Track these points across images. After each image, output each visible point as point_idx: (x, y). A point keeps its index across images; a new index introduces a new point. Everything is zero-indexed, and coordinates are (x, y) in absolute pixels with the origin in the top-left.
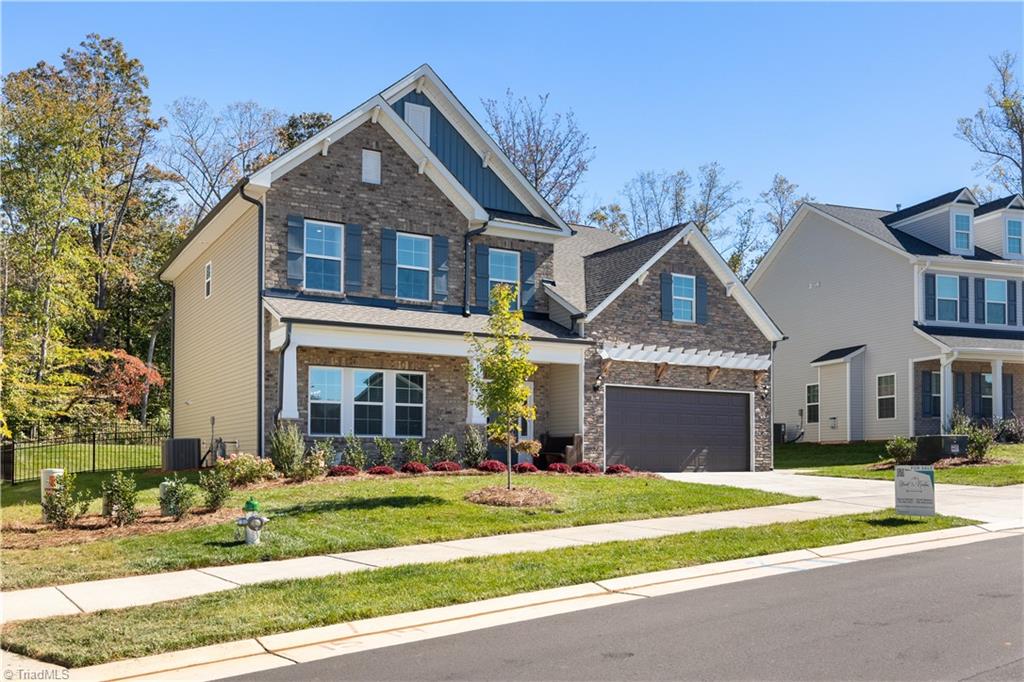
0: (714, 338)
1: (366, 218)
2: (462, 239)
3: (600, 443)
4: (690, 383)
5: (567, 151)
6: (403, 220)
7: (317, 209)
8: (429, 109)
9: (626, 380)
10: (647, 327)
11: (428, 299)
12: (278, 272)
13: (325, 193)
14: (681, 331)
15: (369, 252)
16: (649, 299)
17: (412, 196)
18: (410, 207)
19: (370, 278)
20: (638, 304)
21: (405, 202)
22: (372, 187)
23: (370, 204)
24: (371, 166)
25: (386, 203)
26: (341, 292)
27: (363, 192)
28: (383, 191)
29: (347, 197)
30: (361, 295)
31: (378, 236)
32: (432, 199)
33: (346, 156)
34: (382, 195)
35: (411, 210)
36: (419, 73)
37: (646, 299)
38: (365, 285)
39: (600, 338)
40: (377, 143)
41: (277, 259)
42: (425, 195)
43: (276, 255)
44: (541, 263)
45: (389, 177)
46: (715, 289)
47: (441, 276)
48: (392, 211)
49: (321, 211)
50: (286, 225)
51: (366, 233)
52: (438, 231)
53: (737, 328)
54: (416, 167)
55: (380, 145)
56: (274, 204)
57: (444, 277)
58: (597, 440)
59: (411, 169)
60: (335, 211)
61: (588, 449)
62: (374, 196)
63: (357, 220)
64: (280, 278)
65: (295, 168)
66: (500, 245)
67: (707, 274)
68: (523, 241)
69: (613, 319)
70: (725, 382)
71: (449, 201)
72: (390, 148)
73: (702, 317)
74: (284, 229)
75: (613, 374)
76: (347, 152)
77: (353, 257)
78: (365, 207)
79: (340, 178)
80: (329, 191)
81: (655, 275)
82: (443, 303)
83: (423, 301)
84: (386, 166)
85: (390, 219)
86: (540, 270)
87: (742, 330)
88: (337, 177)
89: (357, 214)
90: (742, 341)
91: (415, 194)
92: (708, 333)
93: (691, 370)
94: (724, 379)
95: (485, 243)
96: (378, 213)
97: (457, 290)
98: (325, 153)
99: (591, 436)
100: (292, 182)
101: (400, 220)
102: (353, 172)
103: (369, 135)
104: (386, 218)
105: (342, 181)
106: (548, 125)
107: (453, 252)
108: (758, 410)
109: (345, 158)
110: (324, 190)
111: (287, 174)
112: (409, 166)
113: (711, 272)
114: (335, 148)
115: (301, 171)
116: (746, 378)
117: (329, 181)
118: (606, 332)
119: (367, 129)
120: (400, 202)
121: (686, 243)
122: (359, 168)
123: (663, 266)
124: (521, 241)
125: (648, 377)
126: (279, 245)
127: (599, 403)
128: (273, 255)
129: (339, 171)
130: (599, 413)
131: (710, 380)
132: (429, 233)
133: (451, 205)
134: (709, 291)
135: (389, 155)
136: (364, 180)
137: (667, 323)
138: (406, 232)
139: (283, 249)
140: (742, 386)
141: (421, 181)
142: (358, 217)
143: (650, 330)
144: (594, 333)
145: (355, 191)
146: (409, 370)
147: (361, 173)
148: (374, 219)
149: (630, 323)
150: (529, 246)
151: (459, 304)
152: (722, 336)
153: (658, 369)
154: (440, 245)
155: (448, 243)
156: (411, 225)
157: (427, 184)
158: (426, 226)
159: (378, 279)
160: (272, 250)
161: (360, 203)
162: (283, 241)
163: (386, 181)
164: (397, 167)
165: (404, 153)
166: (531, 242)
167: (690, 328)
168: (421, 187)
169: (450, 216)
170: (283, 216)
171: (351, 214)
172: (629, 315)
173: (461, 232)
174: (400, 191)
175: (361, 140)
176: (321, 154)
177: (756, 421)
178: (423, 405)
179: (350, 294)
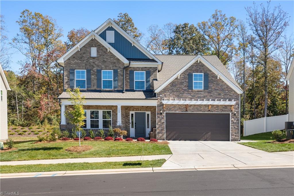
0: (212, 94)
1: (92, 67)
2: (122, 69)
3: (163, 131)
4: (201, 111)
5: (278, 20)
6: (104, 66)
7: (78, 66)
8: (114, 31)
9: (174, 110)
10: (182, 92)
11: (112, 88)
12: (68, 85)
13: (80, 62)
14: (197, 93)
15: (93, 76)
16: (183, 83)
17: (106, 59)
18: (105, 62)
19: (94, 84)
20: (179, 85)
21: (104, 61)
22: (94, 58)
23: (93, 63)
24: (94, 52)
25: (98, 62)
26: (86, 89)
27: (91, 59)
28: (97, 58)
29: (86, 62)
30: (91, 89)
31: (96, 72)
32: (112, 59)
33: (86, 50)
34: (97, 60)
35: (106, 63)
36: (108, 21)
37: (182, 83)
38: (92, 86)
39: (163, 97)
40: (95, 45)
41: (67, 81)
42: (110, 58)
43: (67, 80)
44: (153, 74)
45: (99, 54)
46: (213, 77)
47: (116, 81)
48: (100, 64)
49: (79, 67)
50: (69, 72)
51: (92, 71)
52: (115, 68)
53: (223, 90)
54: (107, 50)
55: (96, 45)
56: (66, 67)
57: (117, 81)
58: (162, 130)
59: (106, 51)
60: (83, 66)
61: (159, 133)
62: (94, 60)
63: (89, 68)
64: (68, 86)
65: (72, 56)
66: (138, 70)
67: (209, 72)
68: (146, 67)
69: (168, 90)
70: (217, 110)
71: (118, 59)
72: (99, 46)
73: (206, 87)
74: (69, 73)
75: (168, 109)
76: (86, 49)
77: (89, 79)
78: (92, 64)
79: (84, 57)
80: (81, 61)
81: (186, 74)
82: (116, 89)
83: (111, 89)
84: (98, 51)
85: (99, 66)
86: (152, 76)
87: (226, 91)
88: (83, 56)
89: (90, 66)
90: (225, 95)
91: (107, 58)
92: (209, 93)
93: (201, 106)
94: (216, 108)
95: (133, 69)
96: (96, 65)
97: (121, 85)
98: (79, 50)
99: (160, 129)
100: (71, 60)
101: (102, 66)
102: (88, 54)
103: (93, 43)
104: (98, 66)
105: (85, 58)
106: (271, 12)
107: (120, 74)
108: (233, 119)
109: (85, 51)
110: (80, 61)
111: (69, 58)
112: (105, 50)
113: (211, 71)
114: (83, 48)
115: (73, 56)
116: (227, 108)
117: (81, 58)
118: (166, 95)
119: (92, 41)
120: (102, 61)
121: (199, 62)
122: (90, 53)
123: (189, 71)
124: (145, 67)
125: (182, 109)
126: (68, 77)
127: (162, 118)
128: (66, 80)
129: (84, 55)
130: (163, 121)
131: (210, 109)
132: (111, 69)
133: (119, 60)
134: (210, 78)
135: (99, 48)
136: (92, 56)
137: (191, 91)
138: (104, 69)
139: (69, 78)
140: (225, 111)
141: (109, 54)
142: (90, 67)
143: (184, 93)
144: (161, 96)
145: (89, 60)
146: (106, 109)
147: (90, 54)
148: (95, 67)
149: (176, 91)
150: (148, 68)
151: (122, 89)
152: (216, 94)
153: (187, 106)
154: (116, 72)
155: (117, 71)
156: (106, 67)
157: (111, 54)
158: (111, 67)
159: (96, 84)
160: (66, 79)
161: (90, 63)
162: (69, 76)
163: (98, 55)
164: (101, 51)
165: (104, 46)
166: (149, 67)
167: (201, 91)
168: (109, 55)
169: (119, 63)
170: (69, 69)
171: (88, 66)
172: (175, 89)
173: (122, 67)
174: (102, 58)
175: (90, 45)
176: (78, 51)
177: (232, 123)
178: (111, 120)
179: (88, 89)
